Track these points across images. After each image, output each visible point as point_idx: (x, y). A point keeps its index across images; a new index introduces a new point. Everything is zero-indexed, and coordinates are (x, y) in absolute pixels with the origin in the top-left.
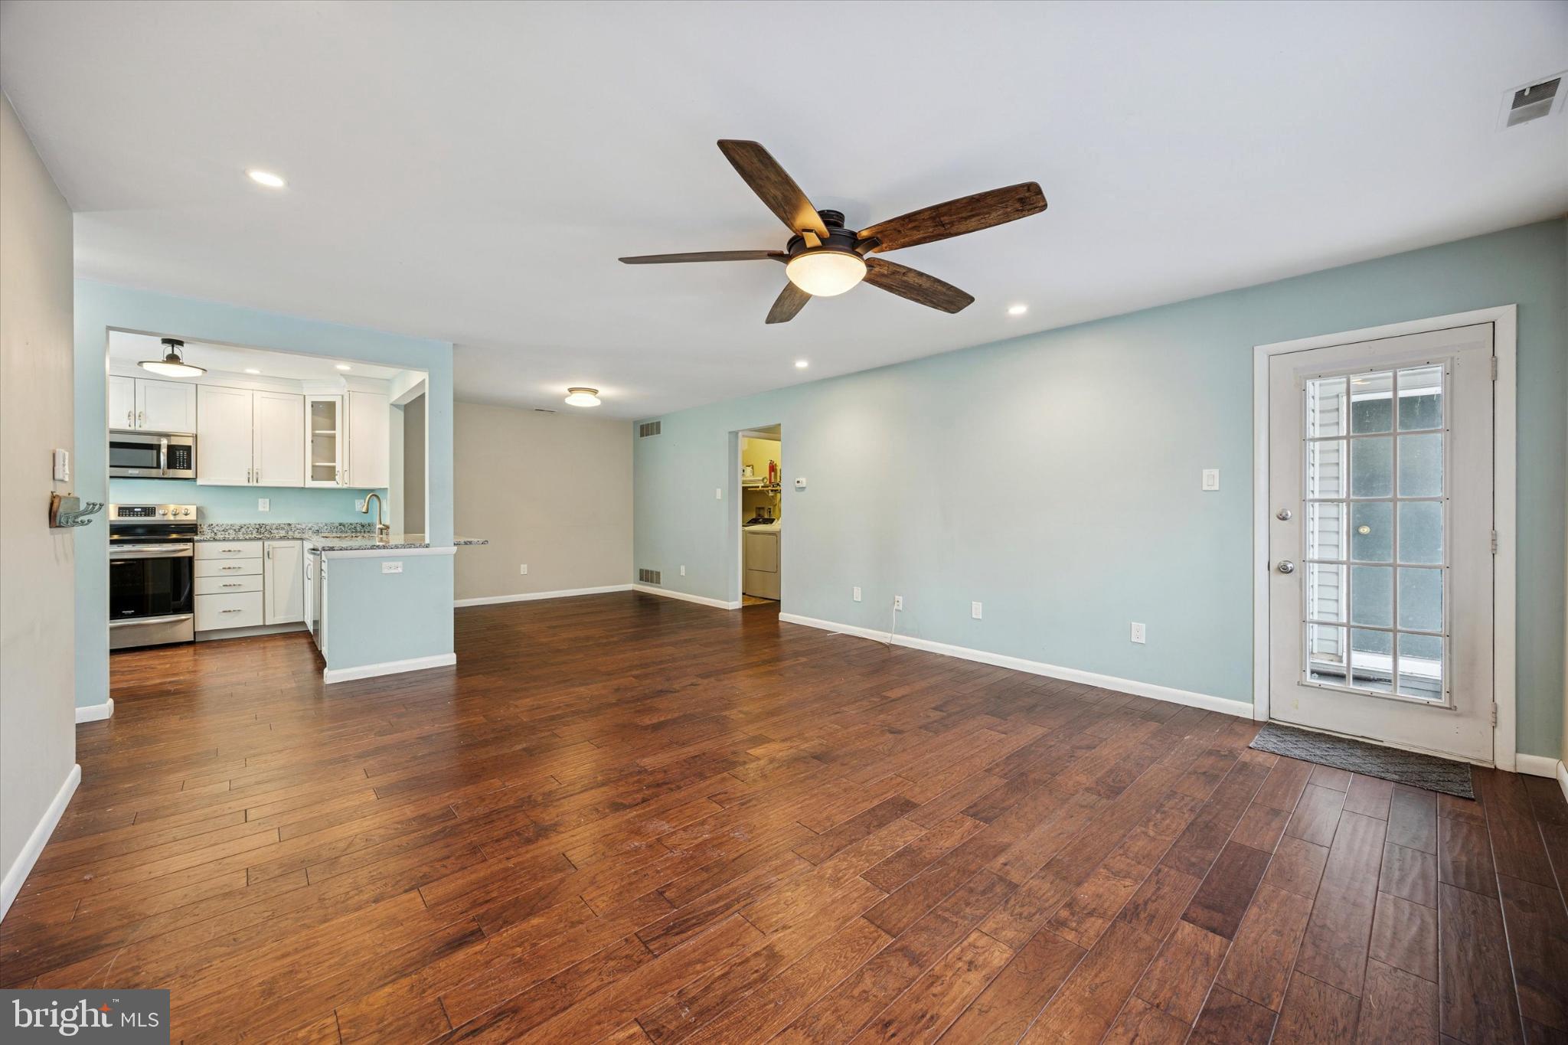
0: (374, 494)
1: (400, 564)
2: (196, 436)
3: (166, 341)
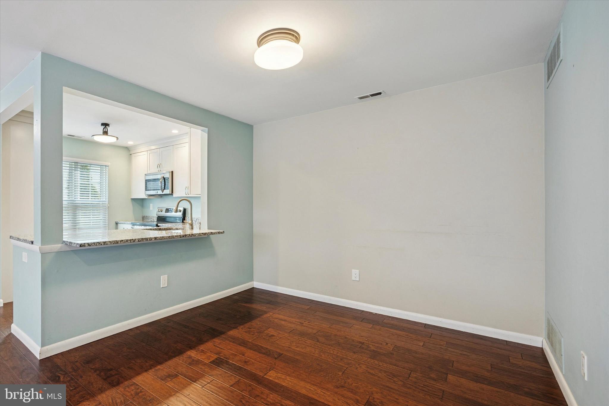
2: (172, 172)
3: (103, 124)
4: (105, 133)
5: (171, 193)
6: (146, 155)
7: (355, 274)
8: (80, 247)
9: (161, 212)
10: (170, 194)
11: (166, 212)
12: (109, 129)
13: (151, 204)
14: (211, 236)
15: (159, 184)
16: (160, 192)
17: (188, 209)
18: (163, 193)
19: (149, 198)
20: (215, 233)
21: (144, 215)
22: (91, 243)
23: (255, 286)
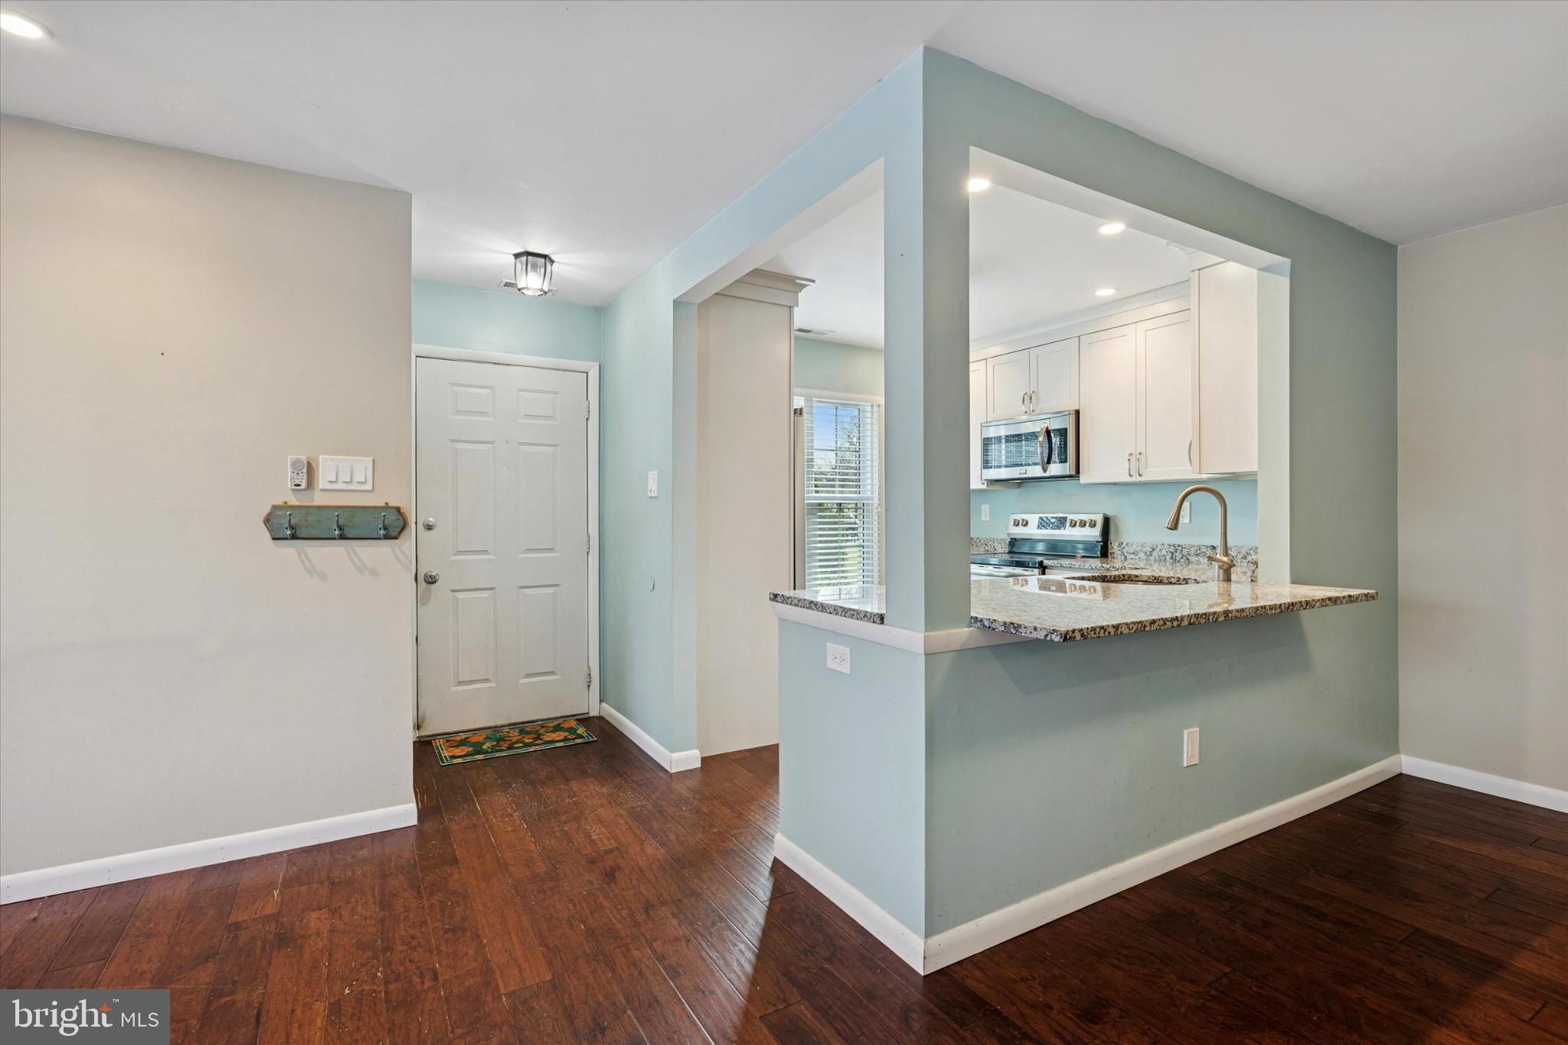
0: (1215, 491)
1: (846, 652)
2: (1077, 413)
5: (1073, 473)
6: (983, 371)
8: (1064, 640)
9: (1025, 528)
10: (1070, 476)
11: (1038, 527)
13: (983, 506)
15: (1038, 449)
16: (1036, 471)
17: (1115, 517)
18: (1047, 474)
19: (989, 488)
22: (1088, 628)
23: (1405, 771)
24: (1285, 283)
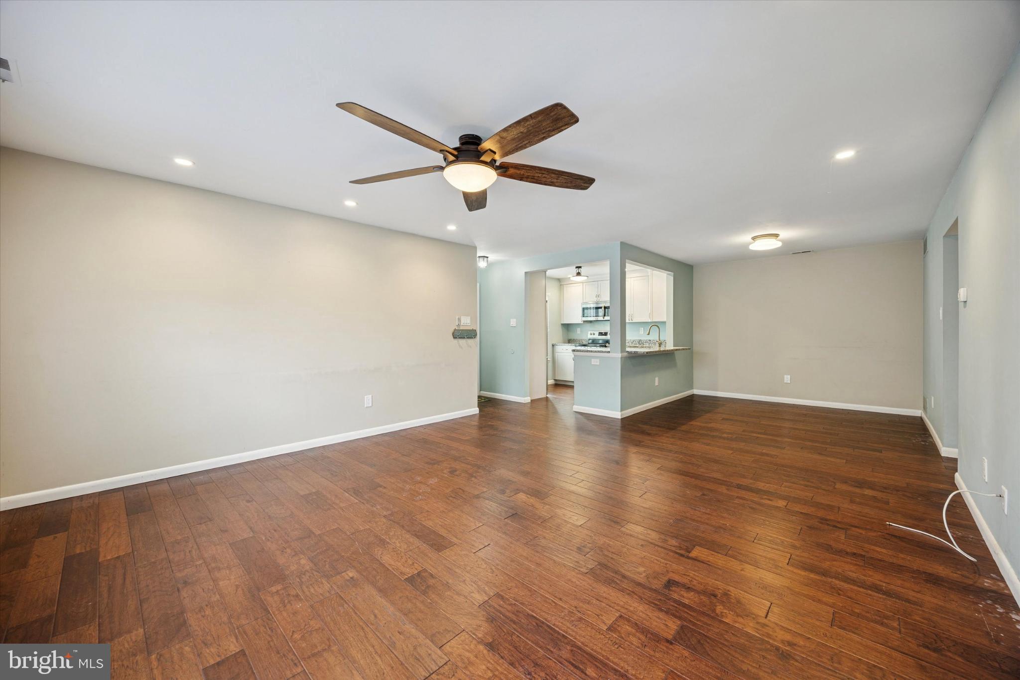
0: (657, 325)
1: (598, 360)
3: (577, 267)
4: (579, 274)
6: (582, 286)
7: (787, 379)
12: (582, 270)
13: (583, 329)
14: (675, 352)
18: (604, 319)
19: (585, 323)
20: (679, 349)
21: (570, 338)
23: (695, 393)
24: (672, 278)
